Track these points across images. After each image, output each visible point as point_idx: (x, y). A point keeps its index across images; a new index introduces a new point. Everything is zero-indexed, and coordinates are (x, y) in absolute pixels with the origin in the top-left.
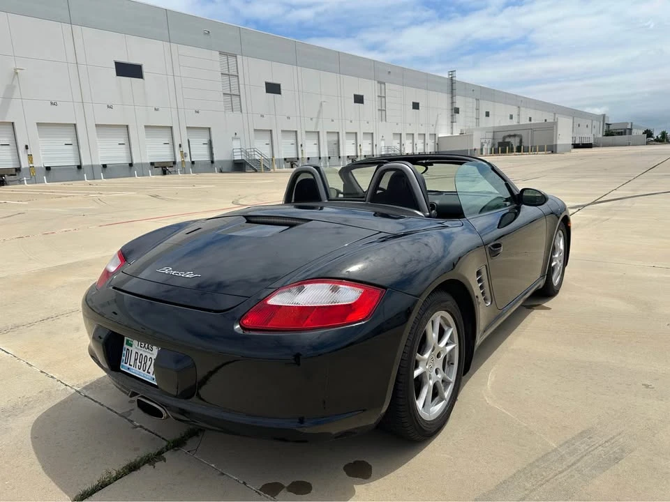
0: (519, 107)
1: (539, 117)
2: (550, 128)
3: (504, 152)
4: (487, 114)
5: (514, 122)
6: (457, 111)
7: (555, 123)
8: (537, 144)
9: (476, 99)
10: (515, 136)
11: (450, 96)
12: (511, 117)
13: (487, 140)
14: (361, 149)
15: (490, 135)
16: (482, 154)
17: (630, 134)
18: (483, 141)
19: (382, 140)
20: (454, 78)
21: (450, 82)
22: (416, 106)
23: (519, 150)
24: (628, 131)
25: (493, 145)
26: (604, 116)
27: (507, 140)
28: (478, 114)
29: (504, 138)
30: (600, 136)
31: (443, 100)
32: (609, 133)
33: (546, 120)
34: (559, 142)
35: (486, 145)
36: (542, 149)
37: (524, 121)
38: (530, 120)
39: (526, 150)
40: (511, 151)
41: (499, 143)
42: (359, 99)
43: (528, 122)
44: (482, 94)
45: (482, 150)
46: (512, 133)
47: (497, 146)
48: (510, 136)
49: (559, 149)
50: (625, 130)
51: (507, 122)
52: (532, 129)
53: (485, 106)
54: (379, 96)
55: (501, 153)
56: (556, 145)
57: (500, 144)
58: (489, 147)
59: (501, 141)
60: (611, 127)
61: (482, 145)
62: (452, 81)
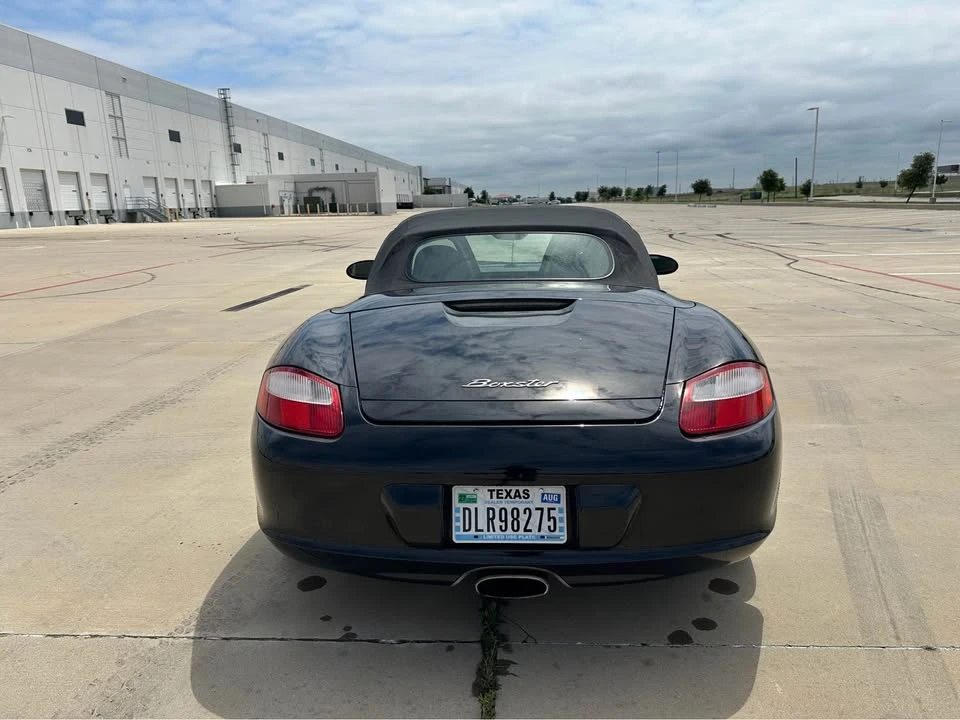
0: (321, 150)
1: (348, 166)
2: (371, 180)
3: (314, 211)
4: (281, 156)
5: (317, 170)
6: (238, 148)
7: (375, 175)
8: (356, 201)
9: (264, 134)
10: (324, 189)
11: (225, 125)
12: (313, 162)
13: (288, 195)
14: (89, 200)
15: (291, 187)
16: (283, 213)
17: (450, 192)
18: (282, 194)
19: (126, 186)
20: (228, 100)
21: (223, 106)
22: (175, 136)
23: (333, 209)
24: (447, 188)
25: (297, 200)
26: (420, 168)
27: (315, 194)
28: (268, 154)
29: (311, 191)
30: (419, 193)
31: (216, 130)
32: (428, 191)
33: (356, 170)
34: (382, 201)
35: (286, 200)
36: (362, 209)
37: (330, 170)
39: (343, 210)
40: (323, 210)
41: (305, 199)
42: (75, 117)
43: (335, 172)
44: (269, 126)
45: (282, 207)
46: (321, 185)
47: (302, 202)
48: (318, 189)
49: (383, 210)
50: (444, 187)
51: (309, 170)
52: (346, 181)
53: (277, 144)
54: (110, 116)
56: (380, 204)
57: (307, 200)
58: (291, 203)
59: (306, 195)
60: (430, 183)
61: (282, 200)
62: (226, 106)
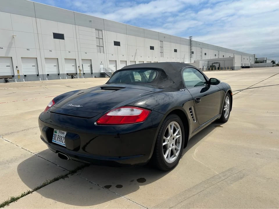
0: (219, 51)
1: (227, 55)
2: (232, 60)
3: (212, 70)
4: (205, 54)
5: (217, 57)
6: (193, 53)
7: (234, 58)
8: (226, 66)
9: (201, 48)
10: (217, 63)
11: (190, 46)
12: (215, 55)
13: (205, 65)
15: (207, 63)
16: (203, 70)
17: (266, 62)
18: (204, 65)
20: (191, 39)
21: (190, 41)
22: (176, 51)
23: (219, 69)
24: (265, 61)
25: (208, 67)
26: (255, 55)
27: (214, 65)
28: (201, 54)
29: (213, 64)
30: (253, 63)
31: (187, 48)
32: (256, 62)
33: (230, 57)
34: (235, 66)
35: (205, 67)
36: (228, 69)
37: (221, 57)
38: (223, 56)
39: (222, 69)
40: (215, 69)
41: (210, 66)
42: (152, 48)
43: (223, 57)
44: (202, 45)
45: (203, 69)
47: (209, 67)
48: (215, 63)
49: (235, 68)
50: (264, 61)
51: (214, 58)
52: (224, 60)
53: (204, 51)
54: (160, 47)
55: (211, 70)
56: (234, 67)
57: (211, 66)
58: (206, 67)
59: (211, 65)
60: (258, 60)
61: (203, 67)
62: (191, 41)
